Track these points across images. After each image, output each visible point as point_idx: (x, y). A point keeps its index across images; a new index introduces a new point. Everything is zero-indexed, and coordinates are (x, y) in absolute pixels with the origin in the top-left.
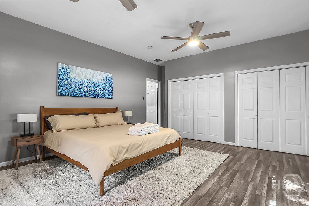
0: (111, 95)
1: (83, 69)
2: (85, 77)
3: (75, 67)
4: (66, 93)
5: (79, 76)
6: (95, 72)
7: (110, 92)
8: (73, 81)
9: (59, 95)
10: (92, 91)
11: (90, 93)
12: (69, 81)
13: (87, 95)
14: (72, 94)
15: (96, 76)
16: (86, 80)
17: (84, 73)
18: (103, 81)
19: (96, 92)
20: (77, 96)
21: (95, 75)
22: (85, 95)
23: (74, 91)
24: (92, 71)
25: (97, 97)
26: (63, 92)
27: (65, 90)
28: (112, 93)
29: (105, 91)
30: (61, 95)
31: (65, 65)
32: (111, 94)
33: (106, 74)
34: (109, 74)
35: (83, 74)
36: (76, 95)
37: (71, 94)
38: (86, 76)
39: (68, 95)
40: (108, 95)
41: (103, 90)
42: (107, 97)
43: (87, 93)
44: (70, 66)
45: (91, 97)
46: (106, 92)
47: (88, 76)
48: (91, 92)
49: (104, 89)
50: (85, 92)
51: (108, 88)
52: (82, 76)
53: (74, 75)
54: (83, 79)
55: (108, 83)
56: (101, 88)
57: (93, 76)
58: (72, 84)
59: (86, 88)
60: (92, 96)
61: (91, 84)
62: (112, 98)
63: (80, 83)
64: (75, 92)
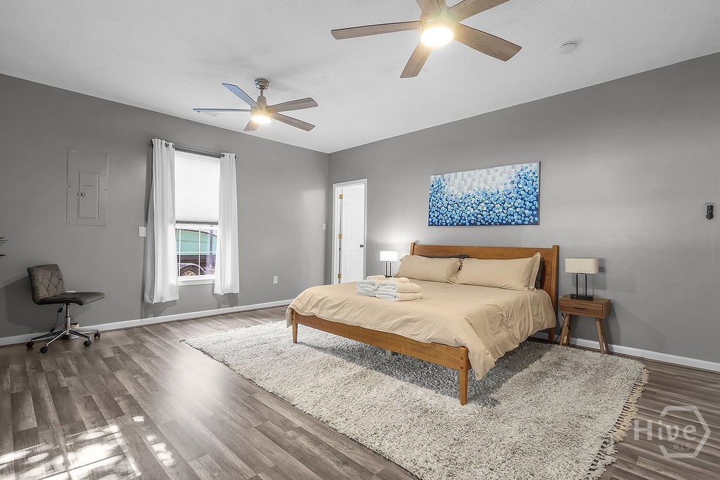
0: (533, 215)
1: (466, 173)
2: (470, 188)
3: (453, 175)
4: (438, 222)
5: (460, 188)
6: (492, 170)
7: (530, 209)
8: (449, 199)
9: (429, 225)
10: (484, 213)
11: (479, 216)
12: (444, 200)
13: (473, 222)
14: (448, 221)
15: (493, 179)
16: (471, 192)
17: (469, 180)
18: (509, 186)
19: (491, 212)
20: (455, 224)
21: (490, 178)
22: (469, 222)
23: (450, 217)
24: (484, 171)
25: (495, 224)
26: (435, 220)
27: (437, 218)
28: (537, 209)
29: (516, 208)
30: (432, 225)
31: (439, 176)
32: (535, 213)
33: (518, 167)
34: (525, 165)
35: (466, 182)
36: (453, 222)
37: (446, 222)
38: (472, 185)
39: (442, 225)
40: (523, 215)
41: (510, 206)
42: (520, 222)
43: (473, 218)
44: (446, 176)
45: (482, 224)
46: (518, 210)
47: (475, 184)
48: (482, 215)
49: (512, 203)
50: (469, 216)
51: (522, 199)
52: (465, 187)
53: (452, 188)
54: (466, 192)
55: (525, 188)
56: (504, 203)
57: (485, 182)
58: (448, 204)
59: (472, 207)
60: (483, 222)
61: (481, 198)
62: (536, 223)
63: (461, 201)
64: (452, 219)
